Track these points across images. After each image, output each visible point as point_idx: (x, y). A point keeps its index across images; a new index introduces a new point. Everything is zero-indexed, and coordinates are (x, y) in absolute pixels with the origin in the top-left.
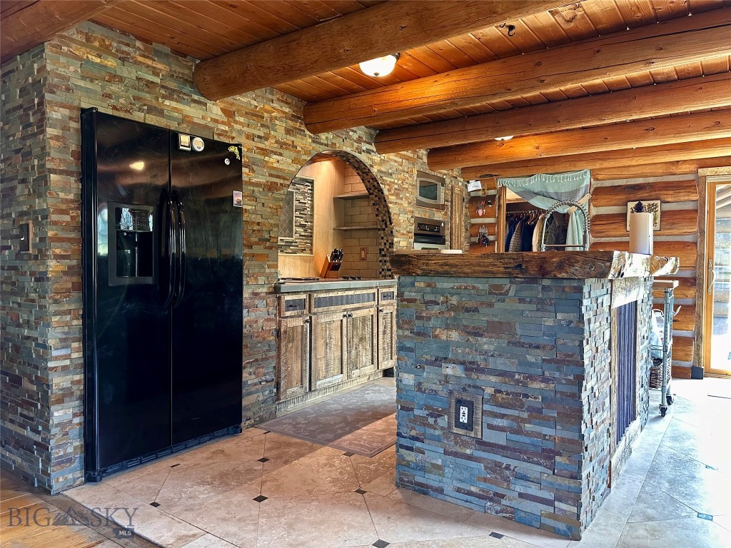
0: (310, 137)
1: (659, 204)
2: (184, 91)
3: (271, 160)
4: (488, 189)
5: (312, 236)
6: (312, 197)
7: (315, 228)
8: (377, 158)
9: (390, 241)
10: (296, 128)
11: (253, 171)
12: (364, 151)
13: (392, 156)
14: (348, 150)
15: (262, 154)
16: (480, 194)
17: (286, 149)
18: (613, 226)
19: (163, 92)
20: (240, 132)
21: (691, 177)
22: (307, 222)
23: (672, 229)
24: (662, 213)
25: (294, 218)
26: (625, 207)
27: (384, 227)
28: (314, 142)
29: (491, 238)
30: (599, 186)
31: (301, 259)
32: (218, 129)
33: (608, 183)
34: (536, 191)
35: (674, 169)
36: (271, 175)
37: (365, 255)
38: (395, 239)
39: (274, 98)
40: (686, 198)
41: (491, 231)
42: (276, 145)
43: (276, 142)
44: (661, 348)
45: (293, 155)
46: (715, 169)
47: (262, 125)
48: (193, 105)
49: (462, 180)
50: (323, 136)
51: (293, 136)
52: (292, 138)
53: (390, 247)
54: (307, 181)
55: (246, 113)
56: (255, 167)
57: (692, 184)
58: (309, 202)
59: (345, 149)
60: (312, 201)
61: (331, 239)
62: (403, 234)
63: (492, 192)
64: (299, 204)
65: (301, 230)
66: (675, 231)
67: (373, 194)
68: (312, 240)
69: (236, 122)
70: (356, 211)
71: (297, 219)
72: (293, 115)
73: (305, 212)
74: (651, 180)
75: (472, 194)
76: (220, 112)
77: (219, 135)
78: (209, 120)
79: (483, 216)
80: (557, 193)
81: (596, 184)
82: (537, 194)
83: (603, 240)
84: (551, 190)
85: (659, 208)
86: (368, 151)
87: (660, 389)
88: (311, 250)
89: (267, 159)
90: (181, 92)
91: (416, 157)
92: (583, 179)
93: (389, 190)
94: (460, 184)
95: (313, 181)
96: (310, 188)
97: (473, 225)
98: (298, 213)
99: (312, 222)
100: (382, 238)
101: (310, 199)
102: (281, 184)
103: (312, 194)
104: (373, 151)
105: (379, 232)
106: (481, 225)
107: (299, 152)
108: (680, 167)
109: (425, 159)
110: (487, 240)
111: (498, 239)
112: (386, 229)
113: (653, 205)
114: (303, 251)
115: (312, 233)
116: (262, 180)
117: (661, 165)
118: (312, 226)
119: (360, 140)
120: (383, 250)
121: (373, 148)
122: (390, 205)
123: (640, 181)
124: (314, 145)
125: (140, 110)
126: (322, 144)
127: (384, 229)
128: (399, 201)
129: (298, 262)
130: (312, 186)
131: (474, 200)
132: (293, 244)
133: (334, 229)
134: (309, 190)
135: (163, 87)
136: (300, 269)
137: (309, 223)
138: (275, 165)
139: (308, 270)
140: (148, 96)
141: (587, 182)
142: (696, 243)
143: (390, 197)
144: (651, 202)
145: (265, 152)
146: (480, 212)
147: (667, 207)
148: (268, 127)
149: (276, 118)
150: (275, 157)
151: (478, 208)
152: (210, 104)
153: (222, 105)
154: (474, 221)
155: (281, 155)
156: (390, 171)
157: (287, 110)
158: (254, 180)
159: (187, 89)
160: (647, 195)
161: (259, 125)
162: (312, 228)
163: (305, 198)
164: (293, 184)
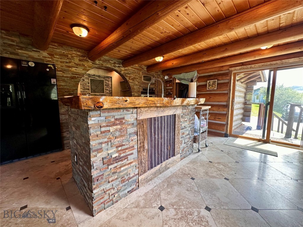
0: (91, 62)
1: (217, 81)
2: (28, 47)
3: (73, 69)
4: (170, 78)
5: (112, 93)
7: (113, 91)
8: (123, 69)
9: (131, 94)
10: (84, 60)
11: (64, 73)
12: (117, 67)
13: (130, 68)
14: (110, 66)
15: (68, 68)
16: (168, 80)
17: (79, 66)
18: (203, 88)
19: (17, 47)
20: (57, 61)
21: (227, 71)
22: (110, 89)
23: (220, 89)
24: (218, 84)
25: (105, 88)
26: (206, 82)
28: (93, 64)
29: (171, 93)
30: (200, 76)
32: (46, 60)
33: (202, 75)
34: (182, 78)
35: (222, 69)
36: (72, 74)
38: (133, 93)
39: (73, 50)
40: (225, 78)
41: (171, 91)
42: (75, 65)
43: (75, 64)
44: (199, 130)
45: (83, 68)
46: (235, 68)
47: (68, 59)
48: (33, 52)
49: (162, 76)
50: (97, 62)
51: (83, 62)
52: (82, 63)
55: (60, 55)
56: (64, 72)
57: (228, 73)
59: (108, 66)
60: (111, 83)
61: (119, 94)
62: (136, 92)
63: (171, 79)
64: (106, 84)
65: (107, 91)
66: (222, 90)
67: (124, 80)
68: (112, 94)
69: (55, 58)
72: (82, 55)
73: (109, 86)
74: (215, 73)
75: (167, 80)
76: (47, 54)
77: (46, 62)
78: (42, 57)
79: (169, 86)
80: (188, 79)
81: (199, 75)
82: (183, 79)
83: (201, 93)
84: (186, 78)
85: (216, 82)
86: (119, 67)
87: (198, 143)
89: (70, 69)
90: (27, 48)
91: (141, 68)
92: (195, 74)
93: (129, 79)
94: (161, 77)
95: (112, 77)
97: (167, 89)
99: (112, 89)
102: (77, 77)
104: (121, 67)
106: (169, 89)
107: (86, 67)
108: (224, 68)
109: (145, 69)
110: (170, 93)
111: (173, 93)
113: (215, 81)
116: (69, 76)
117: (217, 68)
119: (115, 63)
121: (121, 65)
122: (129, 83)
123: (212, 73)
124: (93, 65)
125: (6, 53)
126: (97, 64)
127: (129, 91)
128: (134, 82)
130: (111, 79)
131: (166, 82)
133: (120, 91)
135: (17, 46)
138: (74, 71)
140: (10, 49)
141: (196, 75)
142: (228, 93)
143: (129, 81)
144: (214, 80)
145: (69, 67)
146: (168, 85)
147: (220, 82)
148: (71, 59)
149: (74, 56)
150: (74, 68)
151: (167, 84)
152: (41, 52)
153: (48, 52)
154: (167, 88)
155: (77, 68)
156: (129, 73)
157: (79, 54)
158: (65, 76)
159: (30, 47)
160: (213, 78)
161: (66, 58)
162: (112, 91)
163: (109, 82)
164: (104, 78)
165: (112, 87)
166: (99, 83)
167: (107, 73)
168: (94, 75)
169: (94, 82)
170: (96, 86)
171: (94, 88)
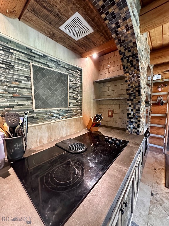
4: (165, 78)
5: (81, 105)
6: (81, 80)
7: (83, 100)
9: (137, 108)
16: (160, 81)
22: (78, 96)
25: (69, 94)
27: (132, 98)
31: (74, 121)
37: (112, 114)
38: (141, 107)
41: (165, 98)
53: (136, 113)
54: (77, 69)
58: (79, 83)
60: (81, 82)
61: (92, 105)
62: (143, 103)
64: (72, 84)
65: (74, 101)
67: (128, 72)
68: (81, 107)
70: (106, 89)
71: (71, 94)
73: (77, 90)
79: (160, 91)
88: (81, 114)
95: (82, 69)
96: (80, 74)
98: (71, 90)
99: (81, 96)
100: (130, 106)
101: (80, 81)
103: (81, 78)
105: (128, 102)
106: (159, 96)
110: (163, 102)
112: (134, 100)
114: (75, 115)
115: (81, 103)
118: (82, 99)
120: (130, 114)
127: (132, 100)
129: (73, 123)
130: (81, 73)
131: (156, 84)
132: (69, 111)
133: (94, 100)
134: (79, 75)
136: (74, 127)
137: (80, 97)
139: (79, 126)
151: (159, 88)
154: (154, 94)
162: (81, 100)
163: (76, 80)
164: (68, 69)
165: (81, 92)
166: (58, 81)
167: (74, 58)
168: (44, 56)
169: (44, 76)
170: (50, 89)
171: (44, 94)
